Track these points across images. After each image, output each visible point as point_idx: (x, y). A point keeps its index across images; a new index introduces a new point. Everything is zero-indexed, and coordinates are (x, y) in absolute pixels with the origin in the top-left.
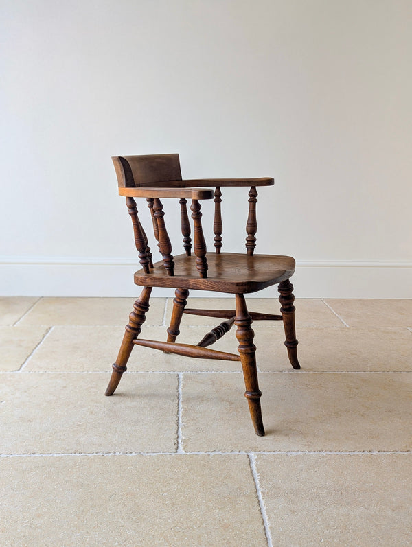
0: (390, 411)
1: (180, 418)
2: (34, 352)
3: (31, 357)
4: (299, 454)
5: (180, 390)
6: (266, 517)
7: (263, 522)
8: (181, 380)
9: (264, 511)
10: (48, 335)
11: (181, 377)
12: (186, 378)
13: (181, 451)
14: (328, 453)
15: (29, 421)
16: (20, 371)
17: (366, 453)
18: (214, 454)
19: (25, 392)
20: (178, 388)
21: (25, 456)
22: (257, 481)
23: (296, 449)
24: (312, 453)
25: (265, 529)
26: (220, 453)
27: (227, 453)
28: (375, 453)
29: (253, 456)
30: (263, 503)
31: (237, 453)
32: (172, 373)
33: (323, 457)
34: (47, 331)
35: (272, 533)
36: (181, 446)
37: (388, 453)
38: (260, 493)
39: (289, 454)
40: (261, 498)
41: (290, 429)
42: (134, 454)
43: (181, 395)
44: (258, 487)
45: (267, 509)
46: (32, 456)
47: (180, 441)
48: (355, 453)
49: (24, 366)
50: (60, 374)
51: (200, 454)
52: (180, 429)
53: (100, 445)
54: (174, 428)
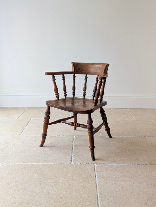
0: (144, 151)
1: (73, 152)
2: (25, 128)
3: (24, 130)
4: (111, 164)
5: (74, 142)
6: (97, 185)
7: (96, 186)
8: (74, 139)
9: (97, 183)
10: (30, 122)
11: (74, 137)
12: (76, 138)
13: (72, 163)
14: (121, 164)
15: (24, 152)
16: (21, 135)
17: (133, 165)
18: (83, 164)
19: (23, 142)
20: (73, 141)
21: (22, 163)
22: (96, 173)
23: (110, 163)
24: (115, 164)
25: (97, 188)
26: (85, 164)
27: (87, 164)
28: (136, 165)
29: (96, 165)
30: (97, 180)
31: (90, 164)
32: (71, 136)
33: (119, 166)
34: (30, 120)
35: (99, 190)
36: (72, 161)
37: (141, 165)
38: (96, 177)
39: (108, 165)
40: (96, 179)
41: (109, 156)
42: (57, 164)
43: (74, 144)
44: (96, 175)
45: (98, 182)
46: (25, 164)
47: (72, 159)
48: (129, 165)
49: (22, 133)
50: (34, 136)
51: (78, 164)
52: (73, 156)
53: (46, 161)
54: (71, 155)
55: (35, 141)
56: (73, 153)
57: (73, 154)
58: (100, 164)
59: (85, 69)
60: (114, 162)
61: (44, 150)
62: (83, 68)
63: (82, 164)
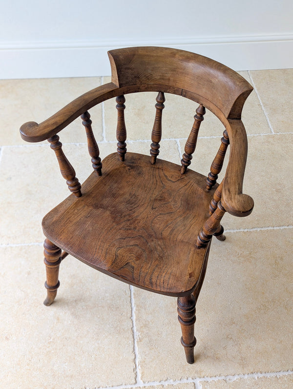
4: (235, 378)
23: (233, 372)
24: (246, 376)
26: (172, 382)
27: (177, 382)
31: (185, 380)
33: (256, 383)
36: (139, 372)
41: (227, 337)
50: (22, 248)
51: (155, 384)
52: (136, 343)
53: (72, 376)
54: (131, 342)
55: (29, 273)
56: (135, 329)
57: (135, 337)
58: (210, 380)
59: (157, 75)
60: (243, 363)
61: (58, 319)
62: (149, 71)
63: (163, 383)
